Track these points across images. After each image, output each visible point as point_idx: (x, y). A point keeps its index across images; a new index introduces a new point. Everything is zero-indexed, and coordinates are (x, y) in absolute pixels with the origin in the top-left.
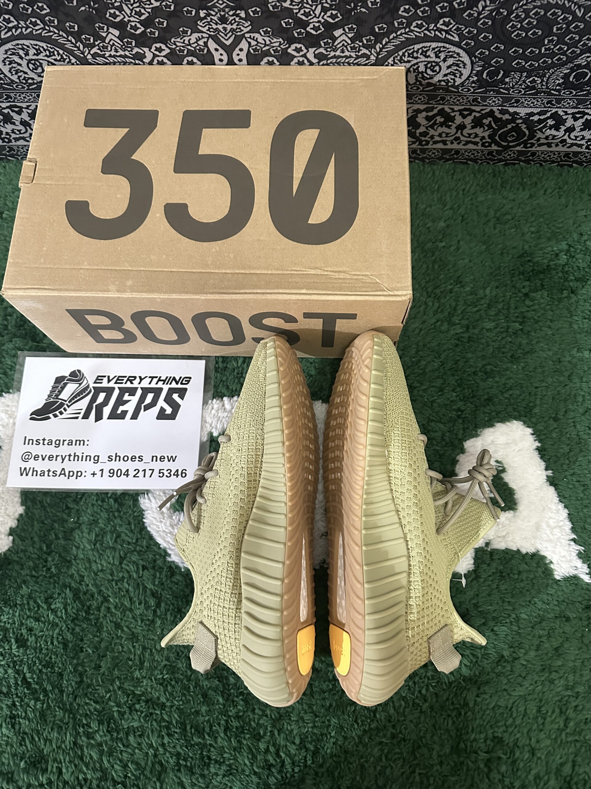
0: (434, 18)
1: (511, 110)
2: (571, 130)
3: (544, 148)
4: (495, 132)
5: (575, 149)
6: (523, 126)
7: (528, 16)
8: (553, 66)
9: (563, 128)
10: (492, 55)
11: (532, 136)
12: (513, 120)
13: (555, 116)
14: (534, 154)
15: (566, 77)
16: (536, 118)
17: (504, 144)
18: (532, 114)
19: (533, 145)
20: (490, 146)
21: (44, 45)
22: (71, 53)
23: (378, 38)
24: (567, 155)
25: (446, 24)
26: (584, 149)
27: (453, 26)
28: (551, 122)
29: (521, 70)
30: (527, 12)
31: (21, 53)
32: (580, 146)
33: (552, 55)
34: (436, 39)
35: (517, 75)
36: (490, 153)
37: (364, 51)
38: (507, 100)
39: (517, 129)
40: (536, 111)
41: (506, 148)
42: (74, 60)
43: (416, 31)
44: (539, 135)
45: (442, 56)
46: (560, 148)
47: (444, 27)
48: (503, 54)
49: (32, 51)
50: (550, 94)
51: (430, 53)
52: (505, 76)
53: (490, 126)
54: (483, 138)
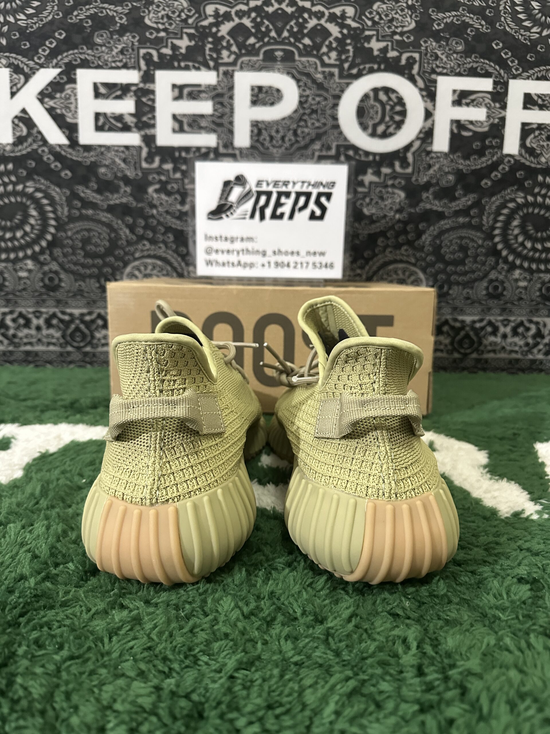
0: (398, 246)
1: (460, 318)
2: (505, 336)
3: (491, 355)
4: (453, 339)
5: (514, 356)
6: (472, 333)
7: (451, 244)
8: (476, 280)
9: (499, 335)
10: (437, 273)
11: (480, 343)
12: (463, 328)
13: (490, 323)
14: (486, 361)
15: (487, 288)
16: (478, 325)
17: (462, 351)
18: (474, 322)
19: (483, 352)
20: (452, 353)
21: (159, 263)
22: (175, 269)
23: (367, 261)
24: (510, 361)
25: (406, 250)
26: (519, 356)
27: (411, 252)
28: (489, 329)
29: (458, 283)
30: (451, 241)
31: (142, 268)
32: (516, 352)
33: (473, 272)
34: (401, 261)
35: (456, 288)
36: (455, 361)
37: (359, 271)
38: (455, 309)
39: (467, 336)
40: (476, 318)
41: (465, 355)
42: (175, 274)
43: (389, 256)
44: (485, 342)
45: (407, 273)
46: (503, 355)
47: (405, 253)
48: (444, 271)
49: (150, 267)
50: (480, 303)
51: (400, 272)
52: (450, 288)
53: (448, 334)
54: (446, 345)
